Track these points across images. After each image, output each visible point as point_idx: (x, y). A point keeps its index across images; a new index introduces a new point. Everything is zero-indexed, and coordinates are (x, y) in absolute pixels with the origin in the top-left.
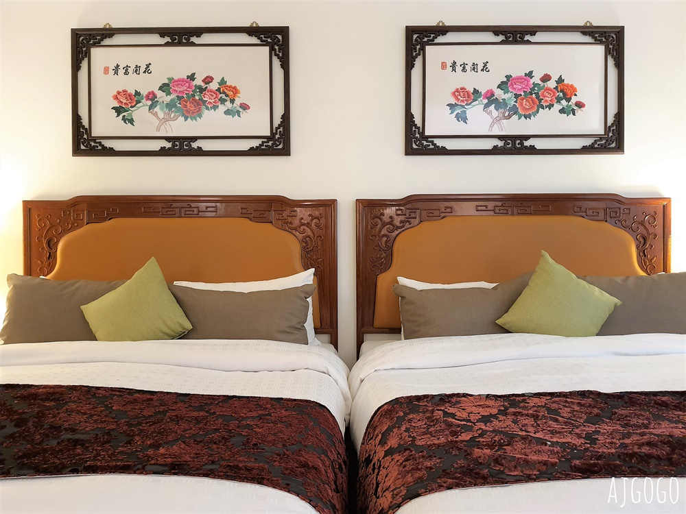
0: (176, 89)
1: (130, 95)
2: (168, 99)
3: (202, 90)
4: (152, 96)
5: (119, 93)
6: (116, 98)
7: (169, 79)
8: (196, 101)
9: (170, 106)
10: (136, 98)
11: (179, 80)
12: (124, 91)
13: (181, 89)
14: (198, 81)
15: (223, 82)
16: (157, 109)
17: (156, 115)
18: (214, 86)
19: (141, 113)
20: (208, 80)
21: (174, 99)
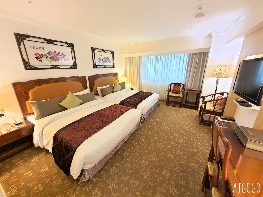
0: (52, 54)
1: (40, 55)
2: (50, 56)
3: (58, 55)
4: (46, 55)
5: (36, 54)
6: (35, 55)
7: (49, 51)
8: (57, 57)
9: (51, 58)
10: (42, 55)
11: (52, 52)
12: (38, 53)
14: (57, 53)
15: (62, 54)
16: (48, 58)
17: (48, 60)
18: (60, 54)
19: (43, 59)
20: (59, 53)
21: (52, 56)
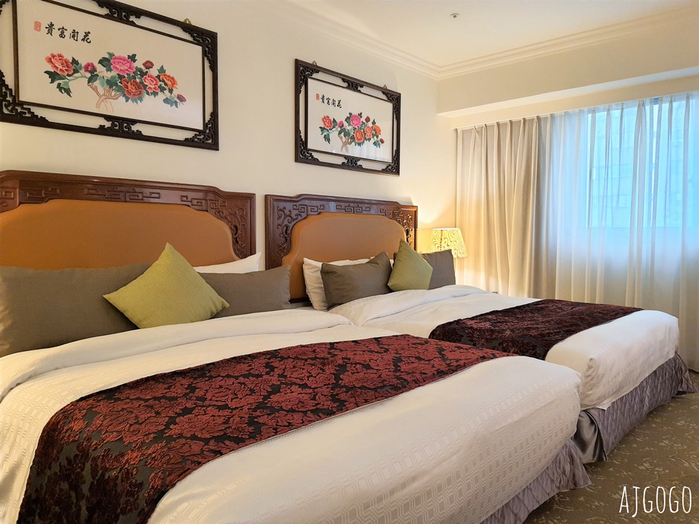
0: (117, 66)
1: (66, 62)
2: (109, 75)
3: (143, 74)
4: (90, 68)
5: (53, 56)
6: (50, 61)
7: (109, 54)
8: (137, 83)
9: (110, 83)
10: (73, 67)
11: (120, 58)
12: (60, 56)
13: (122, 68)
14: (139, 64)
15: (162, 70)
16: (97, 83)
17: (95, 89)
18: (154, 72)
19: (78, 83)
20: (149, 65)
21: (115, 77)
